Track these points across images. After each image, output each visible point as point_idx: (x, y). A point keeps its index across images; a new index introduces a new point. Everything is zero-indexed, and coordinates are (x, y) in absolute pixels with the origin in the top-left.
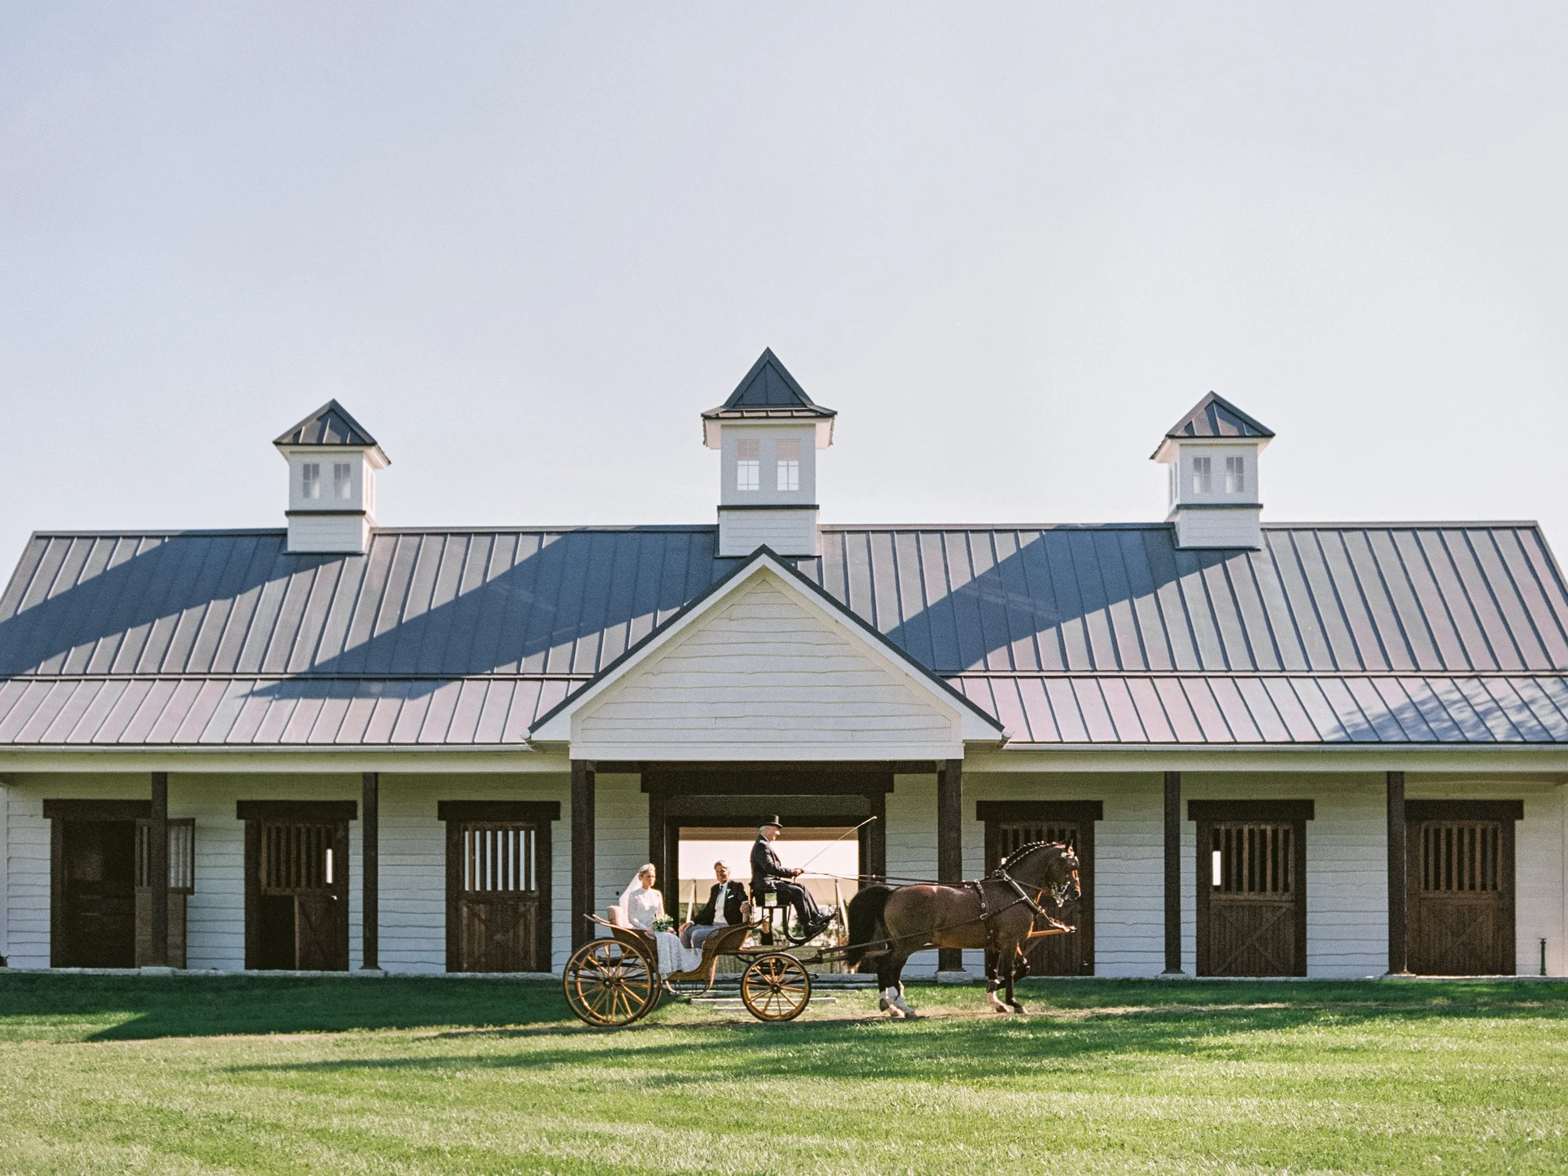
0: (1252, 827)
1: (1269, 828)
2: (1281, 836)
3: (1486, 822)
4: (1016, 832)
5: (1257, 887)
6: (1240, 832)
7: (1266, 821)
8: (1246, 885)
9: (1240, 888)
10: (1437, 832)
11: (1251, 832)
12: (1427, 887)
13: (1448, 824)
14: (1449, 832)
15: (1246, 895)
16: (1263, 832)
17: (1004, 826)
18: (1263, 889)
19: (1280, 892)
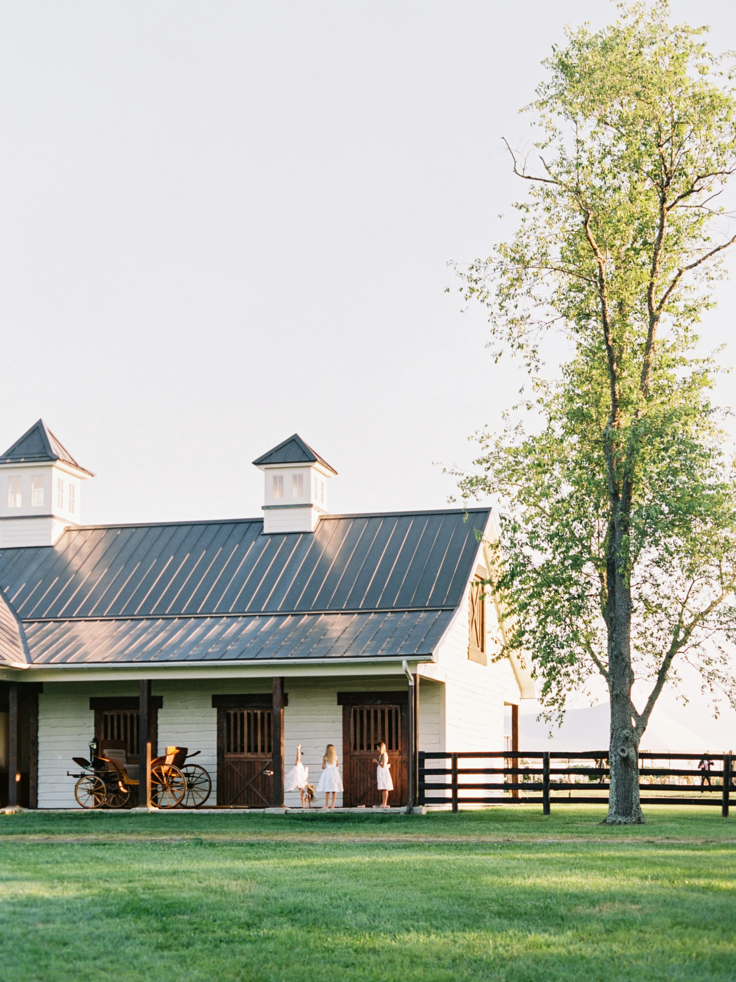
0: (249, 711)
1: (259, 712)
2: (266, 716)
3: (391, 706)
4: (112, 717)
5: (253, 749)
6: (242, 715)
7: (258, 708)
8: (246, 749)
9: (242, 750)
10: (362, 713)
11: (249, 714)
12: (355, 748)
13: (367, 707)
14: (369, 712)
15: (247, 755)
16: (256, 715)
17: (106, 713)
18: (256, 750)
19: (266, 752)
